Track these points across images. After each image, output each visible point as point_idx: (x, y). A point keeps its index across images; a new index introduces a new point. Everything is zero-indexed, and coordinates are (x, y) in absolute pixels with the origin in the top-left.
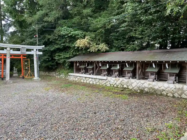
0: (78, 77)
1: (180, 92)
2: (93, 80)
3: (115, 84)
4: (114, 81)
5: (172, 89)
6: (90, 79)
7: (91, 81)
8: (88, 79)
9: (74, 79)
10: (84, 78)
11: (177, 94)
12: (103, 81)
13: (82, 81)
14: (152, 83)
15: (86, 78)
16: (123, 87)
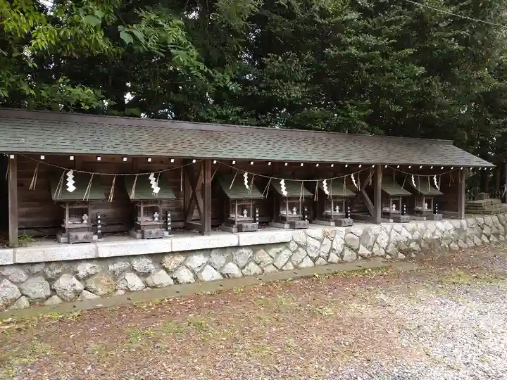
2: (218, 259)
4: (321, 241)
5: (451, 233)
6: (198, 260)
7: (202, 267)
8: (181, 259)
9: (38, 288)
14: (417, 226)
15: (167, 259)
16: (360, 255)
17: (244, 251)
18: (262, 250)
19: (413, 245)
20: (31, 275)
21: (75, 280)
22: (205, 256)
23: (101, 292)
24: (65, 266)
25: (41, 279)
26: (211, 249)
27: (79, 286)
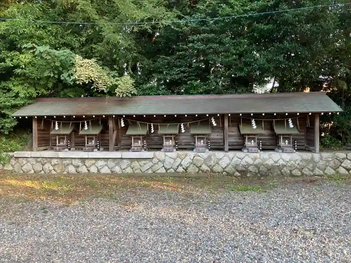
0: (54, 161)
1: (311, 165)
3: (178, 167)
4: (175, 159)
5: (297, 162)
6: (100, 162)
7: (103, 167)
9: (38, 167)
10: (77, 160)
11: (307, 169)
12: (143, 162)
13: (72, 169)
14: (260, 155)
15: (86, 161)
16: (201, 170)
17: (125, 161)
18: (136, 162)
19: (251, 168)
20: (37, 162)
21: (50, 166)
22: (105, 161)
23: (58, 172)
24: (49, 160)
25: (40, 164)
26: (108, 158)
27: (51, 168)
